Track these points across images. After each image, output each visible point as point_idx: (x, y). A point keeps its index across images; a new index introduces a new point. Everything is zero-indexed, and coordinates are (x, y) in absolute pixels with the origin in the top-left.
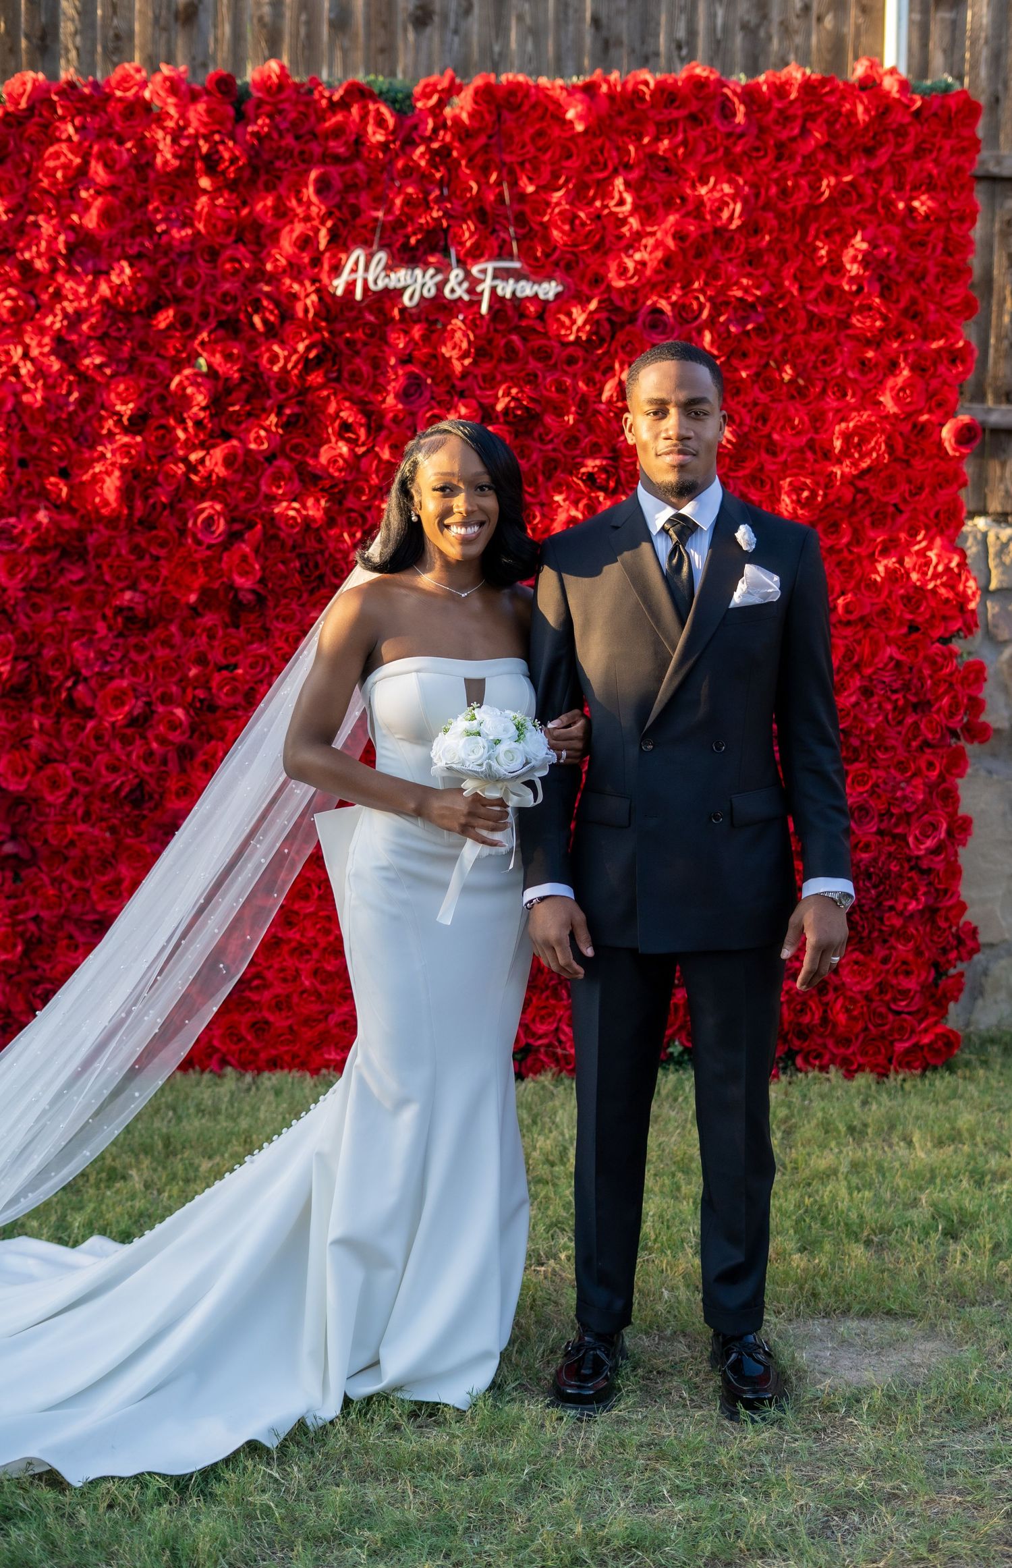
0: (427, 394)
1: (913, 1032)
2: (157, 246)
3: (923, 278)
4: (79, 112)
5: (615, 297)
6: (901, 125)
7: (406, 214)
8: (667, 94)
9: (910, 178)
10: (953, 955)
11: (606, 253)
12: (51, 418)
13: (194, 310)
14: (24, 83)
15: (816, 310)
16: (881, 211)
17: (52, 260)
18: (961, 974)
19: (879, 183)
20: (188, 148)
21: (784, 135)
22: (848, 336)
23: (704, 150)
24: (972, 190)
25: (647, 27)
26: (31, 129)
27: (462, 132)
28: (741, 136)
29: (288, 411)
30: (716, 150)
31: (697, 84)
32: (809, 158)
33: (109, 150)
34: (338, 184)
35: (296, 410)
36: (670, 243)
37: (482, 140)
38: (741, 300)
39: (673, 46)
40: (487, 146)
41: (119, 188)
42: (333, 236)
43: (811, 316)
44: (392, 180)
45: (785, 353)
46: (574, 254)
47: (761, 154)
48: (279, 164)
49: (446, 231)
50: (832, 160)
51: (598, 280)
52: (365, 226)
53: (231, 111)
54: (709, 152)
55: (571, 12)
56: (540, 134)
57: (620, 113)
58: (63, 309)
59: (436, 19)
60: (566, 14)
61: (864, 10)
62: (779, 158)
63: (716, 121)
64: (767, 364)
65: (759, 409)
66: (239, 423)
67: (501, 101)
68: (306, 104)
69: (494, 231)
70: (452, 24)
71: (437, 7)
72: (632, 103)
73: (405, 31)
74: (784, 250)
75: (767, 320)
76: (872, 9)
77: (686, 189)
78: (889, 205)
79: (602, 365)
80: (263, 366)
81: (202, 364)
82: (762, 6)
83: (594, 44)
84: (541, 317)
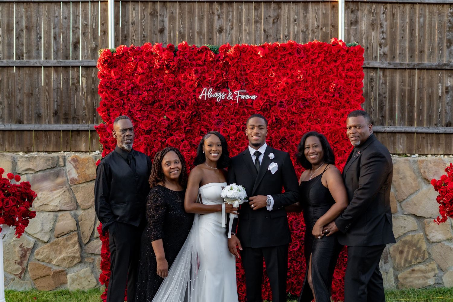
0: (223, 124)
2: (154, 88)
3: (350, 93)
4: (135, 55)
5: (271, 99)
6: (344, 54)
7: (217, 79)
8: (283, 48)
9: (346, 68)
11: (268, 88)
13: (163, 103)
14: (121, 48)
15: (322, 101)
16: (339, 76)
17: (128, 91)
19: (338, 69)
20: (162, 63)
21: (313, 58)
22: (331, 108)
23: (293, 62)
24: (362, 70)
25: (277, 32)
26: (123, 58)
27: (232, 58)
28: (302, 58)
29: (187, 128)
30: (296, 61)
31: (291, 45)
32: (319, 63)
33: (142, 64)
34: (200, 71)
35: (189, 128)
36: (285, 85)
37: (236, 60)
38: (303, 99)
39: (284, 37)
40: (238, 61)
41: (145, 73)
42: (199, 85)
43: (321, 103)
44: (214, 70)
45: (315, 112)
46: (260, 88)
47: (308, 62)
48: (185, 67)
49: (227, 83)
50: (326, 63)
51: (266, 95)
52: (207, 82)
53: (173, 54)
55: (258, 28)
56: (251, 58)
57: (271, 53)
58: (131, 104)
59: (224, 31)
60: (257, 29)
61: (333, 26)
62: (312, 63)
63: (296, 54)
64: (310, 115)
65: (308, 126)
66: (174, 132)
67: (241, 50)
68: (192, 52)
69: (240, 82)
70: (228, 32)
71: (224, 28)
72: (274, 50)
73: (216, 34)
74: (314, 86)
75: (310, 104)
76: (335, 27)
77: (288, 71)
78: (341, 75)
79: (268, 116)
80: (181, 117)
81: (165, 117)
82: (307, 26)
83: (264, 36)
84: (252, 104)
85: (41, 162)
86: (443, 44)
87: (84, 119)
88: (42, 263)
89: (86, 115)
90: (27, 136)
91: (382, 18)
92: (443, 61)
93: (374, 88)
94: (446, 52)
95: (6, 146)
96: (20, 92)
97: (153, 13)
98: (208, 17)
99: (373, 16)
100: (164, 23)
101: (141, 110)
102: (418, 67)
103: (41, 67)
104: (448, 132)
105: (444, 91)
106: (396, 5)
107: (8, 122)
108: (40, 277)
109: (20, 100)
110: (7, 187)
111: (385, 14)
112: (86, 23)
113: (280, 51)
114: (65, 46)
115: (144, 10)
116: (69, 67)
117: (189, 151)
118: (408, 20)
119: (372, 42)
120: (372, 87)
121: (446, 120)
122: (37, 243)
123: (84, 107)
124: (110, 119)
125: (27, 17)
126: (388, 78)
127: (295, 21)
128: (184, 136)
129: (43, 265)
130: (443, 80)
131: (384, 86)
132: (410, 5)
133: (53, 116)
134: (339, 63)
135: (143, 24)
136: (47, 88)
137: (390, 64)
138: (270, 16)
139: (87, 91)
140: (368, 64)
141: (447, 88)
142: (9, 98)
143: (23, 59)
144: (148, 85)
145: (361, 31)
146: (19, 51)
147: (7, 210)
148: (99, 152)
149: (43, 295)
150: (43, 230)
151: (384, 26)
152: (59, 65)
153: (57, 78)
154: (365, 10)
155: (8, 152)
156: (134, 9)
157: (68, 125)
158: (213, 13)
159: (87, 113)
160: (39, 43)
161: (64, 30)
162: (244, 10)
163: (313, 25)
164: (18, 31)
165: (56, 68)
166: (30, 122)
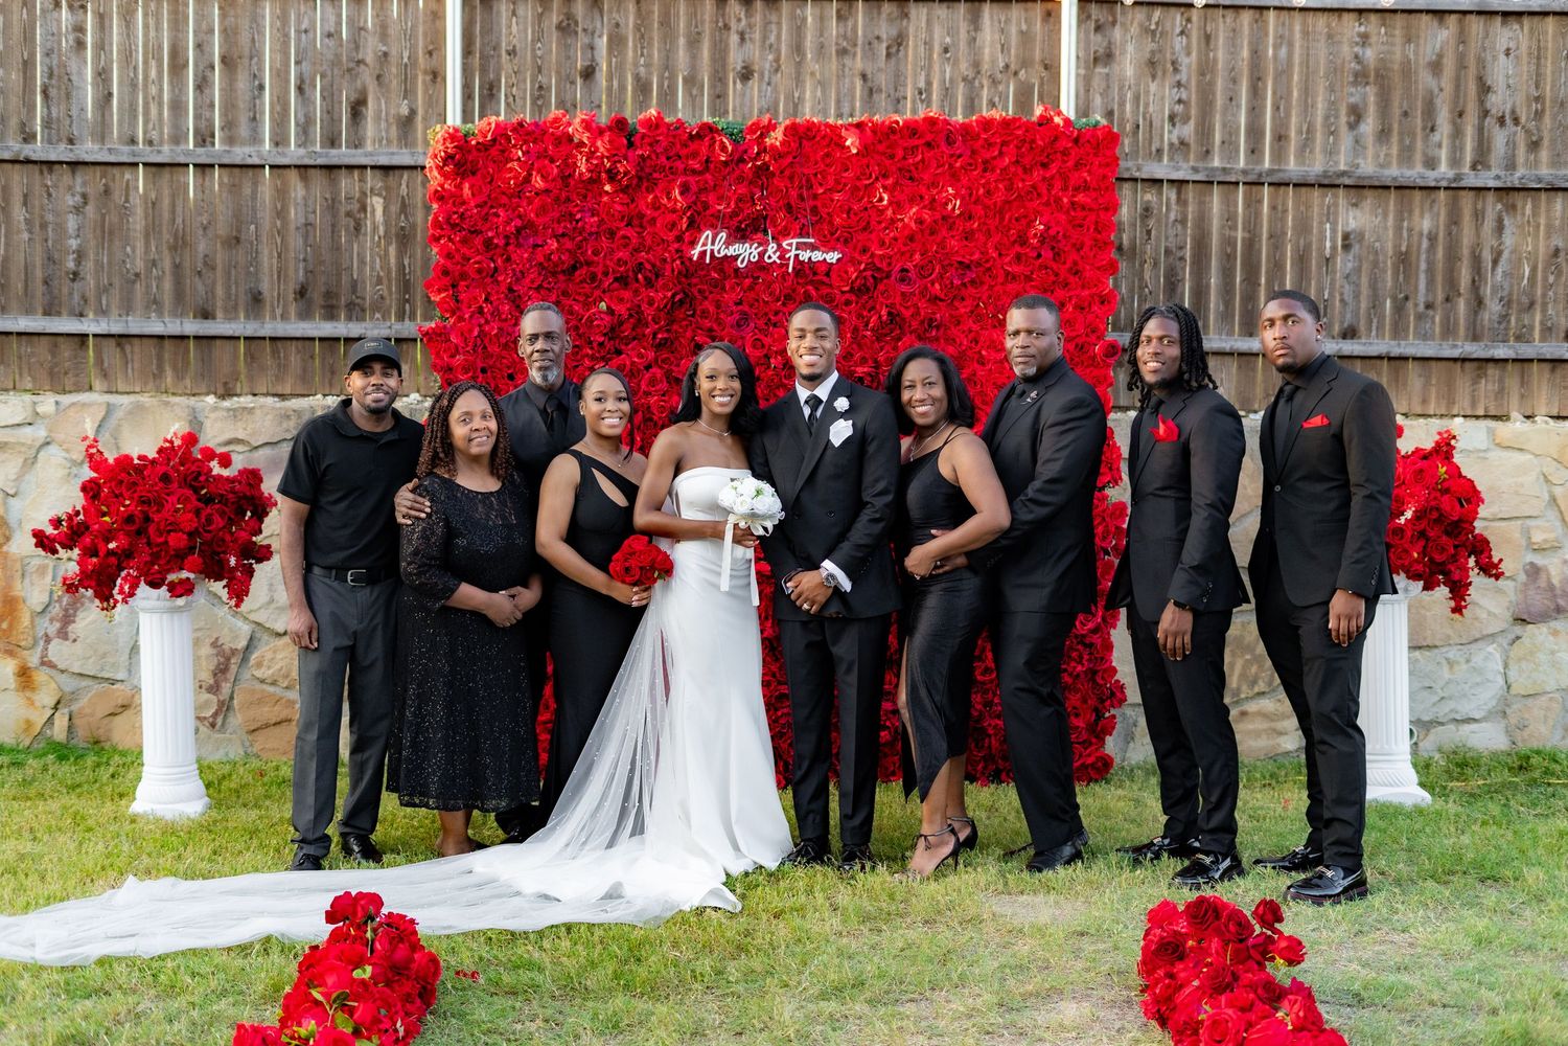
0: (752, 325)
1: (1081, 756)
2: (575, 229)
3: (1082, 248)
4: (526, 142)
5: (877, 261)
6: (1066, 149)
7: (739, 208)
8: (912, 128)
9: (1072, 182)
10: (1108, 703)
11: (870, 232)
12: (503, 340)
13: (599, 270)
14: (490, 124)
15: (1010, 269)
16: (1054, 205)
17: (507, 237)
18: (1114, 717)
19: (1051, 186)
20: (597, 165)
21: (988, 156)
23: (936, 166)
24: (1118, 187)
25: (898, 80)
26: (494, 152)
27: (778, 155)
28: (960, 156)
29: (660, 336)
30: (943, 165)
31: (931, 122)
32: (1004, 170)
33: (544, 167)
34: (694, 188)
35: (665, 335)
36: (913, 225)
37: (790, 159)
38: (960, 263)
39: (916, 92)
40: (793, 163)
41: (551, 191)
42: (691, 223)
43: (1008, 273)
44: (730, 185)
45: (989, 297)
46: (850, 233)
47: (974, 167)
48: (655, 175)
49: (765, 218)
50: (1020, 171)
51: (865, 250)
52: (712, 215)
53: (625, 141)
54: (938, 167)
55: (847, 70)
56: (827, 155)
57: (880, 142)
58: (514, 270)
59: (755, 75)
60: (844, 71)
61: (1046, 67)
62: (985, 170)
63: (943, 147)
64: (978, 305)
65: (971, 336)
66: (627, 344)
67: (802, 134)
68: (674, 137)
69: (797, 218)
70: (766, 79)
71: (756, 67)
72: (888, 135)
73: (735, 83)
74: (989, 230)
75: (978, 276)
76: (1051, 67)
77: (923, 189)
78: (1058, 200)
79: (868, 306)
80: (644, 307)
81: (603, 306)
82: (976, 65)
83: (862, 91)
84: (827, 275)
85: (267, 423)
86: (1337, 117)
87: (379, 306)
88: (271, 689)
89: (382, 297)
90: (220, 351)
91: (1178, 47)
92: (1337, 163)
93: (1153, 232)
94: (1346, 140)
95: (169, 380)
96: (205, 235)
97: (564, 24)
98: (712, 36)
99: (1153, 41)
100: (595, 53)
101: (540, 286)
102: (1269, 180)
103: (263, 167)
104: (1346, 353)
105: (1340, 243)
106: (1216, 10)
107: (174, 314)
108: (267, 726)
109: (206, 256)
110: (207, 480)
111: (1187, 36)
112: (384, 49)
113: (902, 138)
114: (328, 112)
115: (541, 15)
116: (339, 167)
117: (663, 395)
118: (1245, 53)
119: (1151, 109)
120: (1149, 232)
121: (1342, 323)
122: (258, 635)
123: (378, 276)
124: (458, 309)
125: (224, 31)
126: (1190, 209)
127: (946, 50)
128: (651, 355)
129: (274, 695)
130: (1336, 214)
131: (1179, 227)
132: (1251, 12)
133: (295, 299)
134: (1054, 169)
135: (539, 53)
136: (278, 223)
137: (1195, 170)
138: (878, 38)
139: (386, 232)
140: (1139, 170)
141: (1346, 237)
142: (176, 250)
143: (213, 144)
144: (559, 222)
145: (1122, 80)
146: (203, 124)
147: (208, 536)
148: (420, 399)
149: (277, 768)
150: (272, 601)
151: (1184, 69)
152: (311, 162)
153: (304, 198)
154: (1132, 23)
155: (174, 394)
156: (514, 13)
157: (335, 324)
158: (727, 27)
159: (386, 293)
160: (257, 101)
161: (325, 67)
162: (810, 19)
163: (993, 62)
164: (201, 68)
165: (302, 170)
166: (231, 313)
